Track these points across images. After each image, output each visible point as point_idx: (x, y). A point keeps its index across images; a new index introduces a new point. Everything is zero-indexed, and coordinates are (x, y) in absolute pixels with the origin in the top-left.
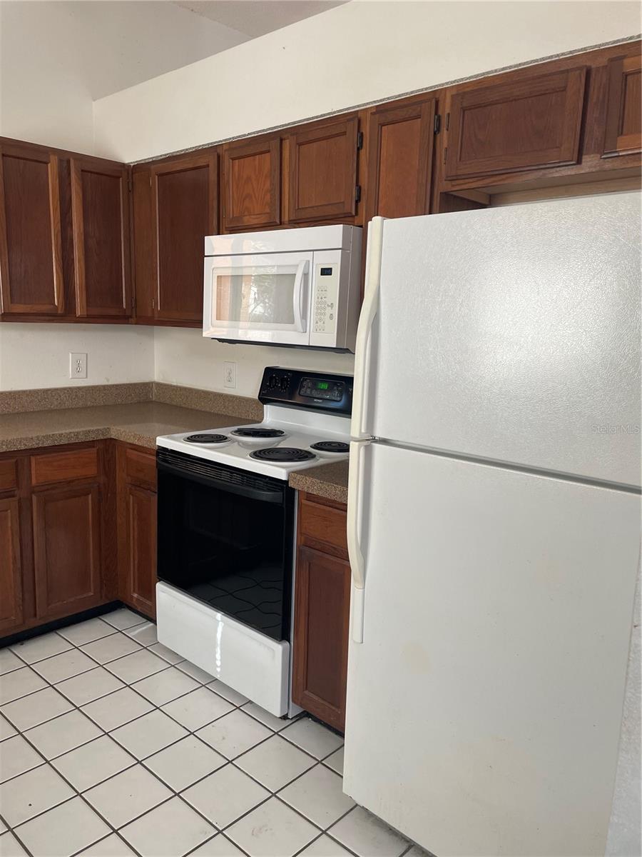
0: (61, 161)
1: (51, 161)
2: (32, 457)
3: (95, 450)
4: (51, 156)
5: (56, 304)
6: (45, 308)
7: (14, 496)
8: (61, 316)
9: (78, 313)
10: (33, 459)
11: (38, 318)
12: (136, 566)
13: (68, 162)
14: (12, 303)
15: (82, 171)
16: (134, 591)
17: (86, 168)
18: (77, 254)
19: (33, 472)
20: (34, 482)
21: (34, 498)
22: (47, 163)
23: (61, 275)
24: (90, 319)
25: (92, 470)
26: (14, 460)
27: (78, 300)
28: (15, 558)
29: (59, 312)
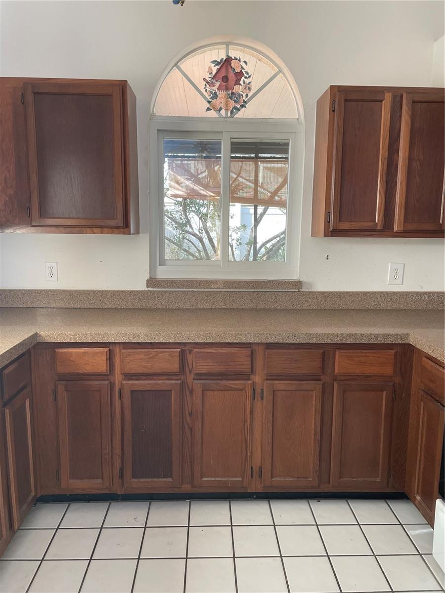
0: (394, 97)
1: (386, 99)
2: (336, 350)
3: (393, 352)
4: (386, 94)
5: (377, 222)
6: (367, 225)
7: (319, 380)
8: (379, 231)
9: (396, 228)
10: (337, 352)
11: (360, 233)
12: (421, 471)
13: (402, 96)
14: (339, 221)
15: (413, 102)
16: (417, 493)
17: (417, 99)
18: (401, 177)
19: (337, 363)
20: (336, 371)
21: (336, 384)
22: (381, 101)
23: (383, 196)
24: (406, 233)
25: (389, 370)
26: (322, 351)
27: (396, 217)
28: (316, 431)
29: (379, 228)
